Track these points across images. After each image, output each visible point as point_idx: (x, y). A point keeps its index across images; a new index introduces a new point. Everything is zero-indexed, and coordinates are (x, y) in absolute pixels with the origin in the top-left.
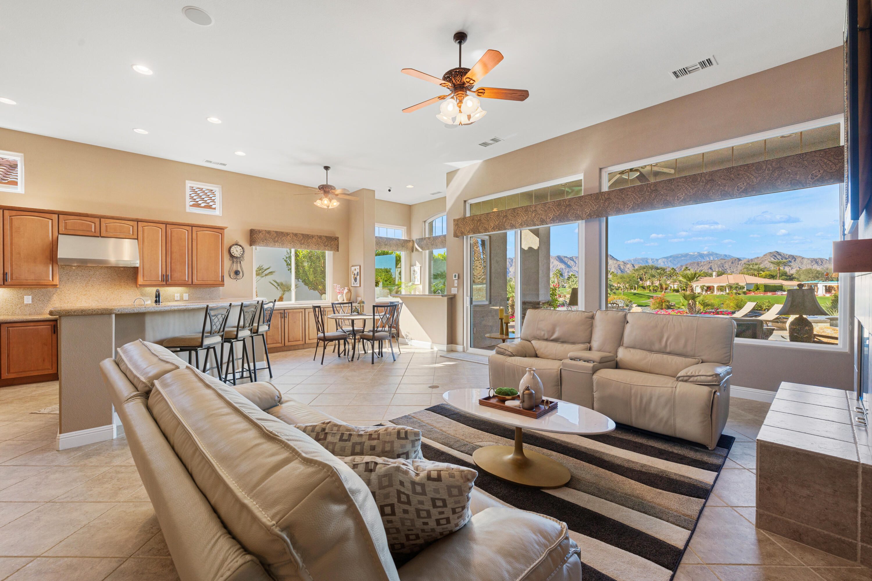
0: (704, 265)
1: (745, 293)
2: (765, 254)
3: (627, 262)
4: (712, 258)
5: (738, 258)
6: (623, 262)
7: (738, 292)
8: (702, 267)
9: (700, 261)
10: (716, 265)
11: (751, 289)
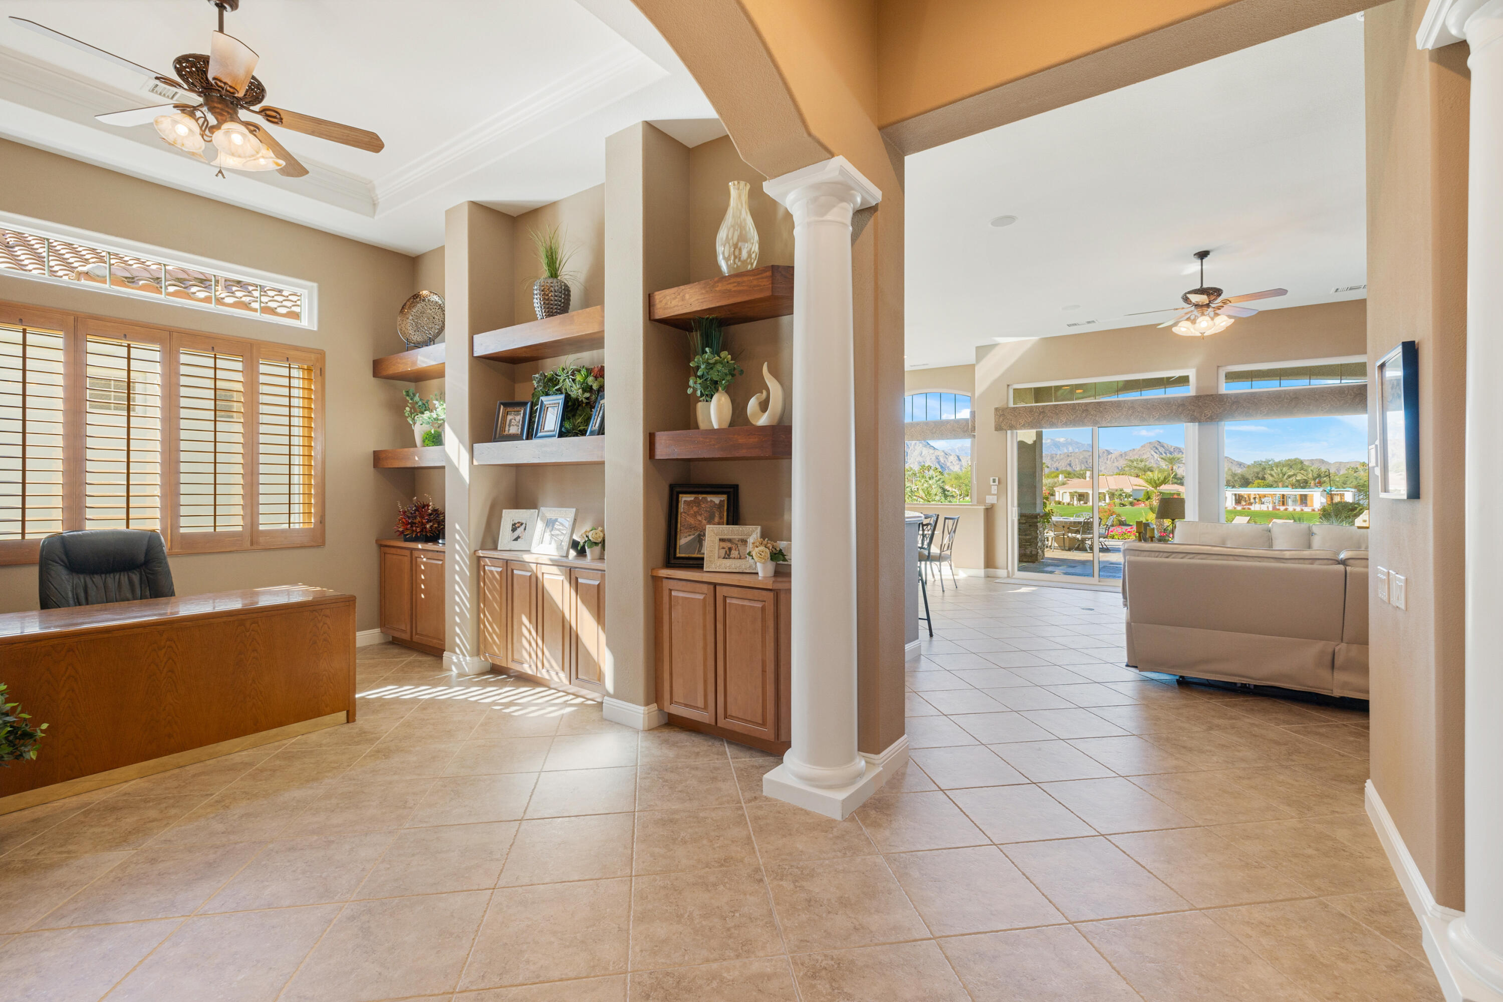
0: (1061, 459)
1: (1132, 504)
2: (1143, 444)
3: (950, 452)
4: (1071, 449)
5: (1106, 450)
6: (943, 451)
7: (1123, 502)
8: (1057, 463)
9: (1053, 452)
10: (1077, 460)
11: (1140, 498)
